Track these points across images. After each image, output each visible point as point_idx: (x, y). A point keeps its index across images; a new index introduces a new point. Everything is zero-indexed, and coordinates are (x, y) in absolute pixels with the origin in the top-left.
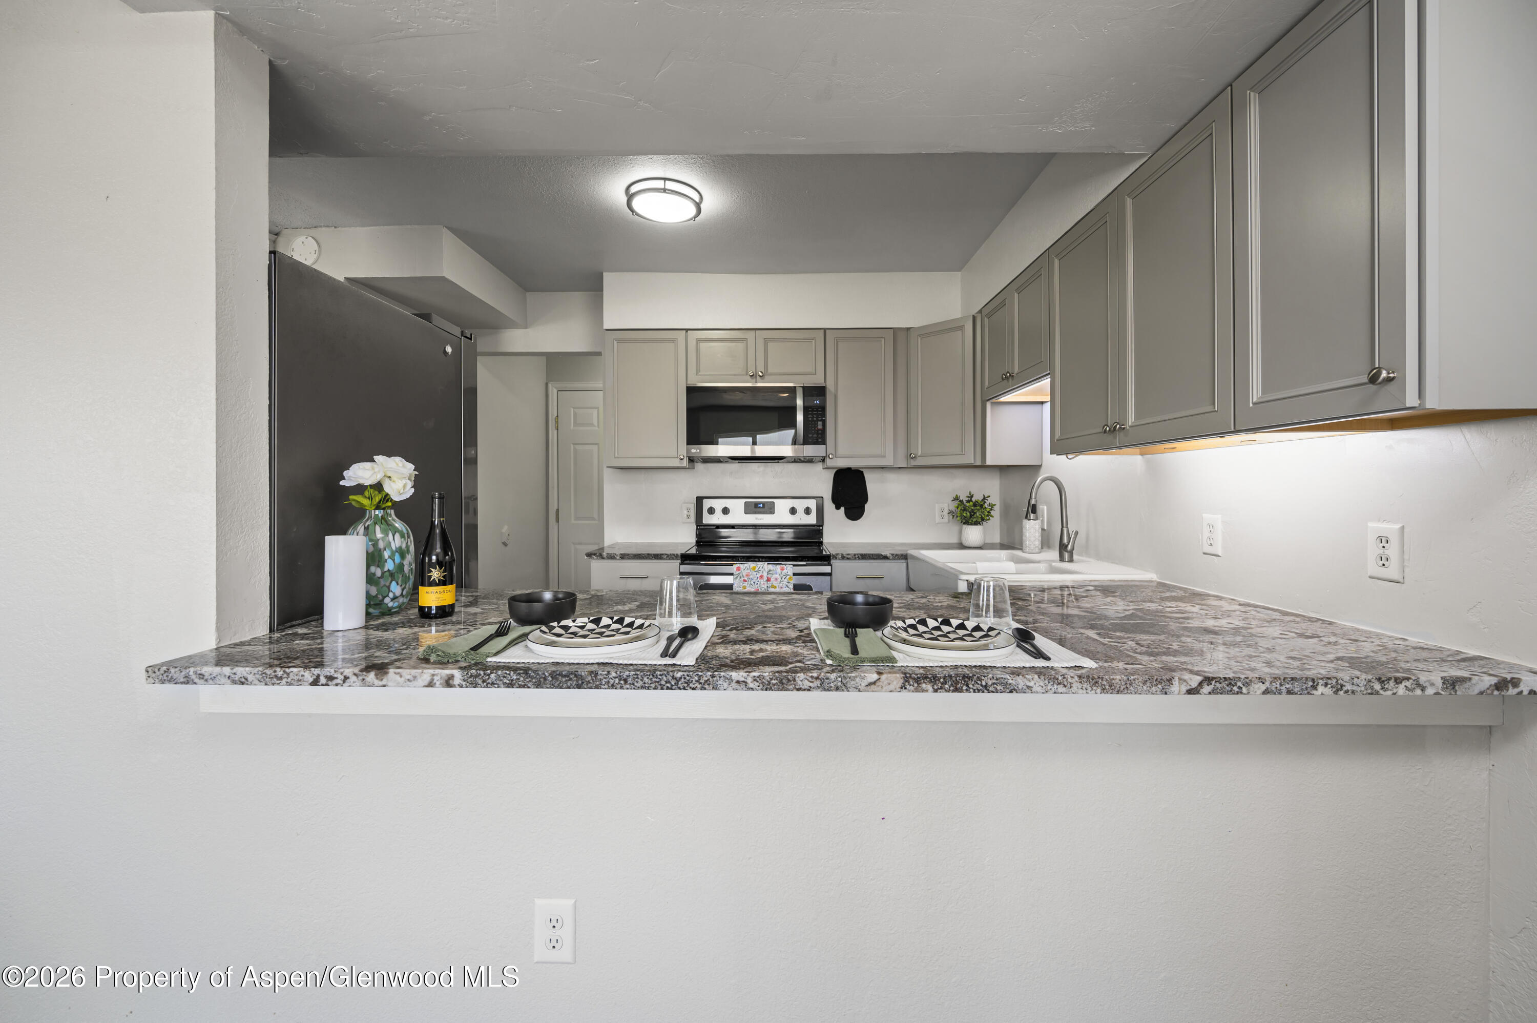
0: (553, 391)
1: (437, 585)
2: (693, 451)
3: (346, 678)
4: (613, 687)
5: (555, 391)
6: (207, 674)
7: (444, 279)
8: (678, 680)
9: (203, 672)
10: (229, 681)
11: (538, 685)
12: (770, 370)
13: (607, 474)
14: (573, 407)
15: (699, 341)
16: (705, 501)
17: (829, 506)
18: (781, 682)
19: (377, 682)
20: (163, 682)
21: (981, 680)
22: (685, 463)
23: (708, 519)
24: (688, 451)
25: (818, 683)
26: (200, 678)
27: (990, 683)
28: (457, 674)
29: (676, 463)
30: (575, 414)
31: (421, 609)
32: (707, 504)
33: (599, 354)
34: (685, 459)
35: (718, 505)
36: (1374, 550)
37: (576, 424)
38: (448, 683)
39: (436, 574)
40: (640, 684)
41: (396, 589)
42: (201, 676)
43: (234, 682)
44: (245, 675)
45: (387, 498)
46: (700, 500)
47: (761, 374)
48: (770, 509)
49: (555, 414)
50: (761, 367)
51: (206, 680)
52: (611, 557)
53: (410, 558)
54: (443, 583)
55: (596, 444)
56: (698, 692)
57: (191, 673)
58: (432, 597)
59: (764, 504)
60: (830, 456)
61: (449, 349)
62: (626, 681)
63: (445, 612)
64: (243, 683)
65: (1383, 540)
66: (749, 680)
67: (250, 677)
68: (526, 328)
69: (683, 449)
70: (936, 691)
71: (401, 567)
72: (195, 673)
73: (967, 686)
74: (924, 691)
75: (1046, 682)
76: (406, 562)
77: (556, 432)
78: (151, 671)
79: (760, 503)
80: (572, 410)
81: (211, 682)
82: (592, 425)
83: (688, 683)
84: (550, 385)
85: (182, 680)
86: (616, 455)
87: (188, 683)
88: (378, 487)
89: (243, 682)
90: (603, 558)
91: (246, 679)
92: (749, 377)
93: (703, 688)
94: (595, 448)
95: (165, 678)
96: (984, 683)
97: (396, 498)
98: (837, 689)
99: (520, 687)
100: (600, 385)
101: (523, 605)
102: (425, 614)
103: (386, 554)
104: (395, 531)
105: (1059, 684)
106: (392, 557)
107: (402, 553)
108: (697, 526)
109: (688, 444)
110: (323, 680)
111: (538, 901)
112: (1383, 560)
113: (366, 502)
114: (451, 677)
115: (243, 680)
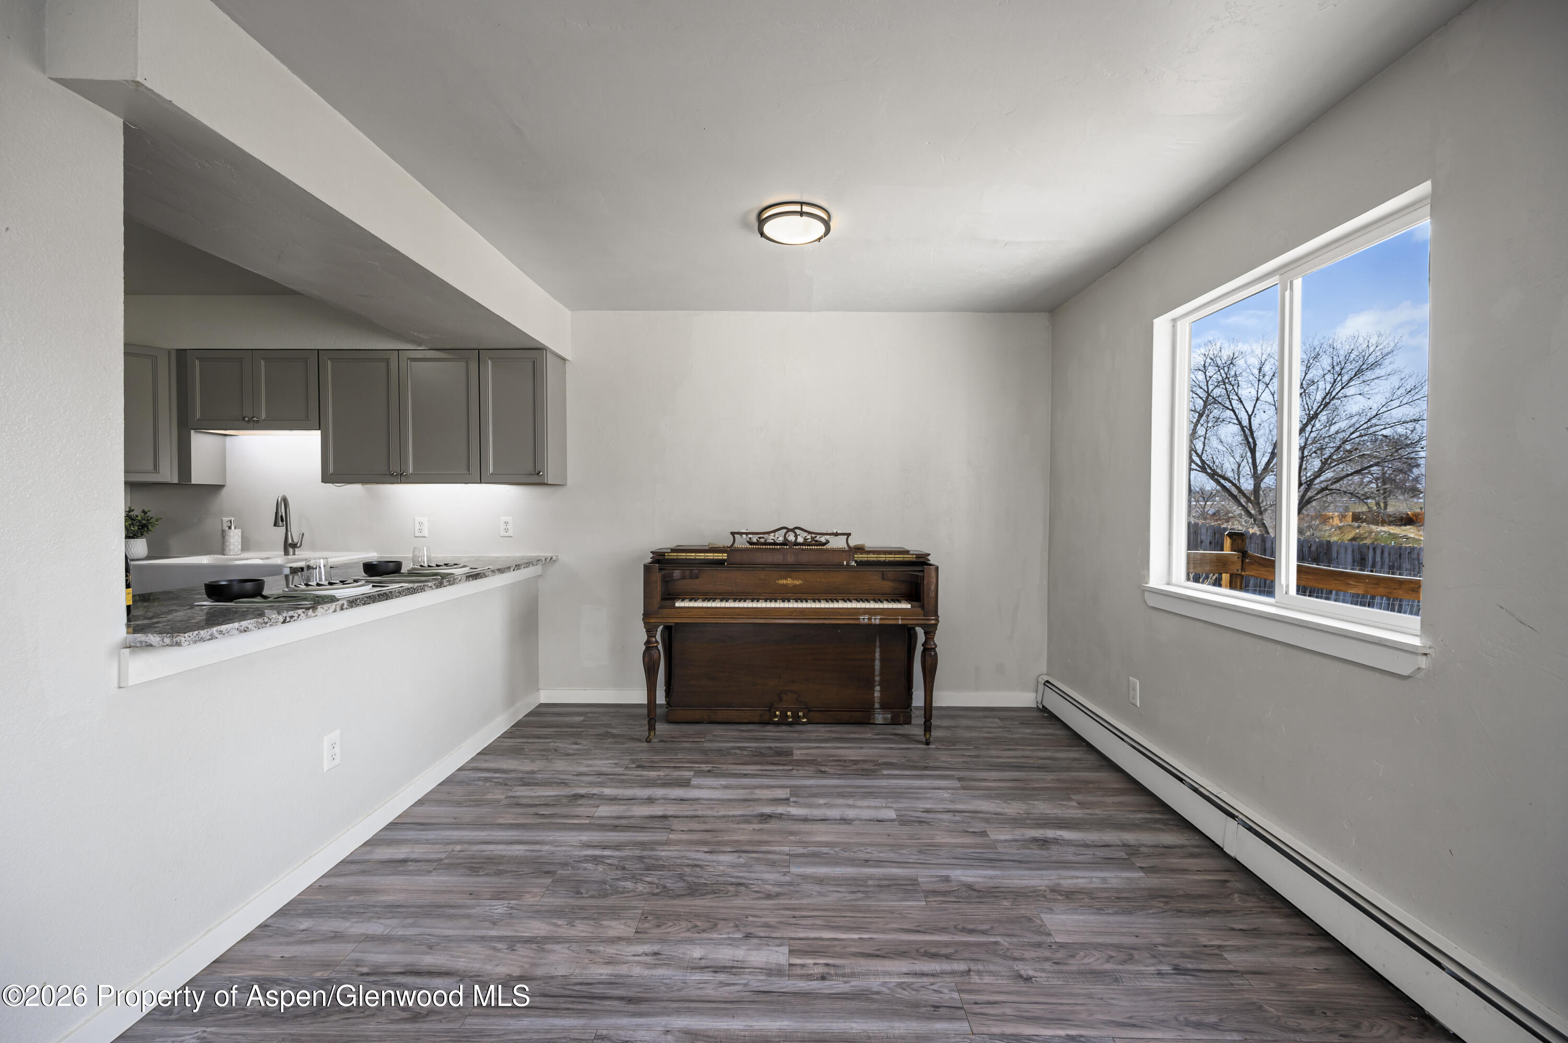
4: (397, 597)
6: (224, 630)
9: (222, 629)
10: (238, 632)
11: (374, 602)
20: (195, 642)
26: (220, 634)
36: (503, 527)
43: (241, 632)
44: (248, 625)
51: (224, 634)
56: (420, 593)
57: (214, 632)
64: (245, 631)
65: (506, 523)
67: (250, 627)
72: (217, 631)
81: (227, 635)
85: (208, 638)
87: (212, 639)
91: (248, 628)
95: (197, 639)
112: (506, 530)
115: (246, 629)
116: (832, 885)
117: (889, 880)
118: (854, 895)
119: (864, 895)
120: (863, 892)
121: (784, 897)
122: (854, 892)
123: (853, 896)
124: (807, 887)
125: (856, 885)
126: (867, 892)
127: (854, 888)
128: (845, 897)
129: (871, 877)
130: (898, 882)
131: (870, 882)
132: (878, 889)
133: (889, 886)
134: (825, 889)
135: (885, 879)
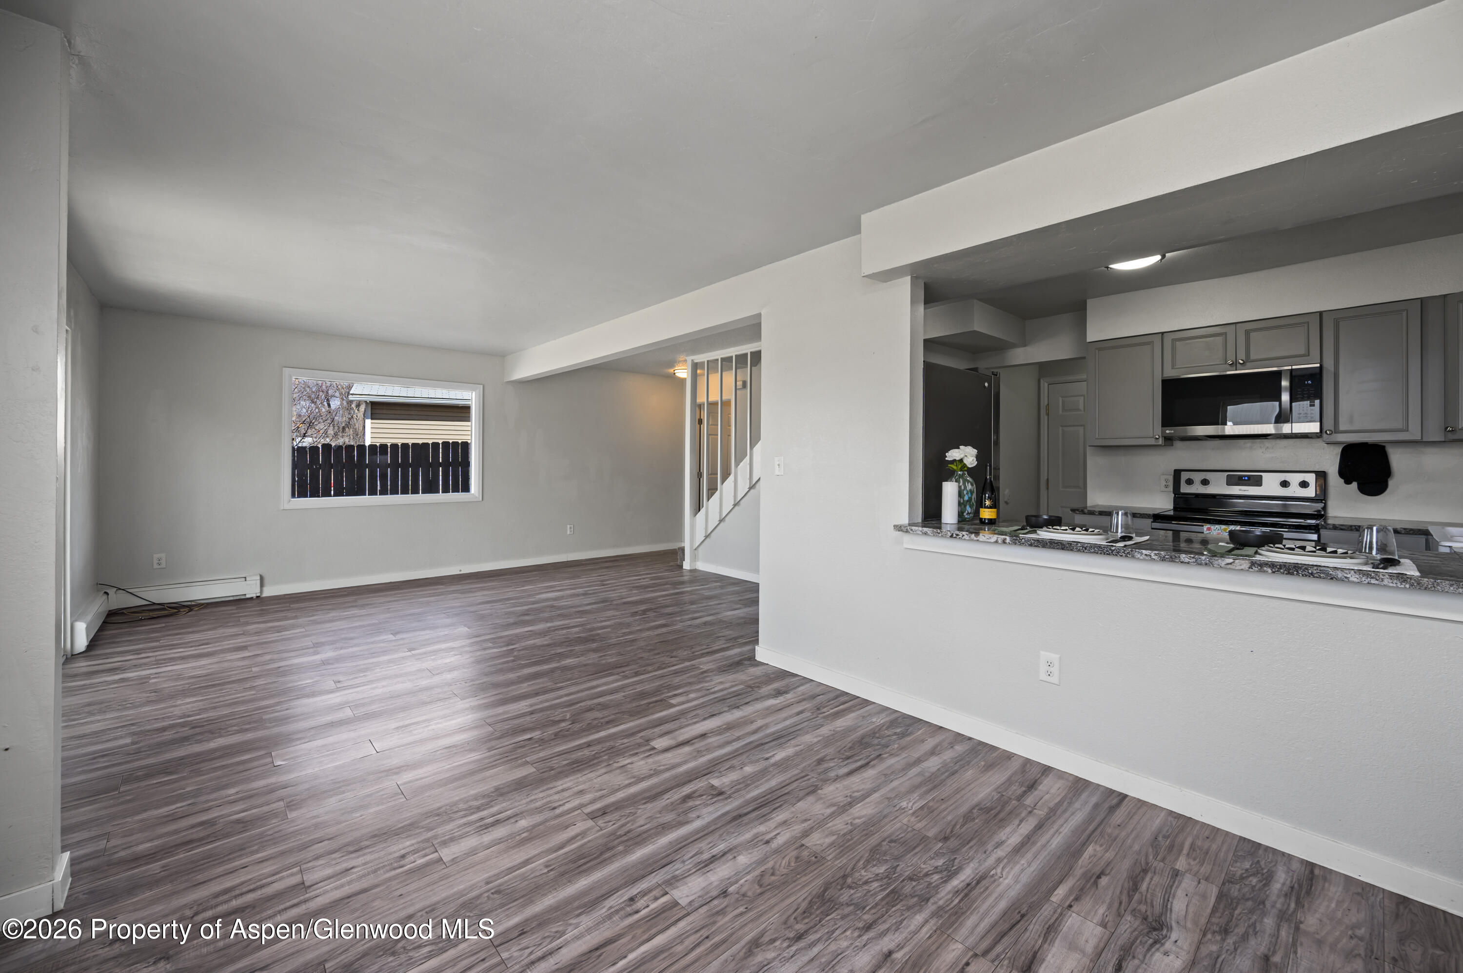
0: (1044, 385)
1: (988, 508)
2: (1168, 432)
3: (963, 536)
5: (1046, 385)
7: (975, 331)
8: (1113, 551)
9: (908, 529)
12: (1253, 357)
13: (1089, 450)
14: (1062, 397)
15: (1174, 341)
16: (1182, 473)
17: (1334, 480)
18: (1171, 557)
19: (975, 539)
21: (1308, 570)
22: (1160, 442)
23: (1185, 489)
24: (1163, 432)
25: (1194, 560)
27: (1315, 572)
28: (1008, 539)
29: (1152, 442)
30: (1063, 402)
31: (981, 519)
32: (1184, 476)
33: (1084, 358)
34: (1161, 439)
35: (1197, 477)
37: (1064, 410)
38: (1004, 542)
39: (988, 503)
40: (1093, 550)
41: (968, 509)
42: (912, 530)
45: (965, 465)
46: (1177, 473)
47: (1241, 362)
48: (1258, 482)
49: (1046, 403)
50: (1241, 356)
52: (1092, 513)
53: (974, 495)
54: (990, 508)
55: (1081, 426)
58: (987, 514)
59: (1249, 477)
60: (1328, 432)
61: (986, 384)
62: (1086, 549)
63: (991, 522)
66: (1152, 555)
68: (1025, 345)
69: (1158, 430)
70: (1274, 572)
71: (970, 499)
72: (905, 529)
73: (1297, 572)
74: (1264, 571)
75: (1361, 576)
76: (973, 497)
77: (1046, 417)
78: (895, 526)
79: (1245, 476)
80: (1060, 399)
82: (1079, 410)
83: (1118, 553)
84: (1042, 380)
85: (905, 532)
86: (1097, 436)
87: (907, 534)
88: (961, 461)
89: (926, 534)
90: (1084, 513)
92: (1228, 366)
93: (1126, 556)
94: (1081, 429)
95: (900, 531)
96: (1310, 572)
97: (970, 466)
98: (1206, 564)
99: (1035, 546)
100: (1084, 377)
101: (1033, 518)
102: (982, 522)
103: (965, 492)
104: (968, 481)
105: (1373, 578)
106: (967, 493)
107: (971, 492)
108: (1175, 495)
109: (1162, 426)
110: (954, 536)
111: (1042, 652)
113: (955, 468)
114: (1006, 539)
116: (651, 829)
117: (605, 860)
118: (628, 829)
119: (618, 833)
120: (621, 836)
121: (678, 802)
122: (629, 832)
123: (626, 828)
124: (669, 817)
125: (631, 839)
126: (618, 838)
127: (630, 835)
128: (632, 824)
129: (626, 852)
130: (595, 862)
131: (621, 848)
132: (611, 845)
133: (601, 854)
134: (654, 823)
135: (610, 858)
